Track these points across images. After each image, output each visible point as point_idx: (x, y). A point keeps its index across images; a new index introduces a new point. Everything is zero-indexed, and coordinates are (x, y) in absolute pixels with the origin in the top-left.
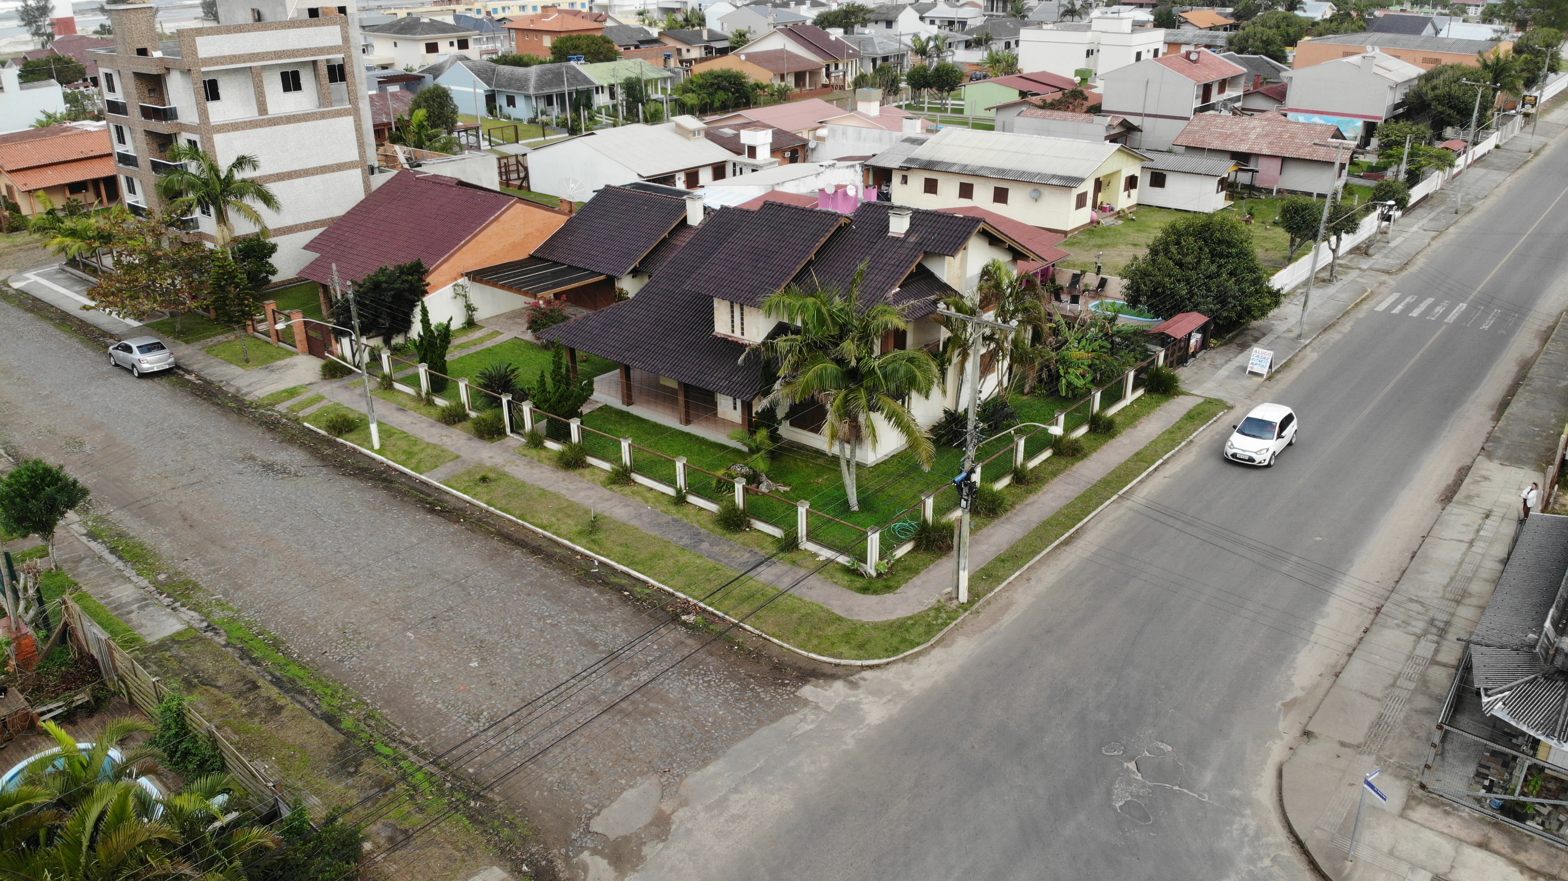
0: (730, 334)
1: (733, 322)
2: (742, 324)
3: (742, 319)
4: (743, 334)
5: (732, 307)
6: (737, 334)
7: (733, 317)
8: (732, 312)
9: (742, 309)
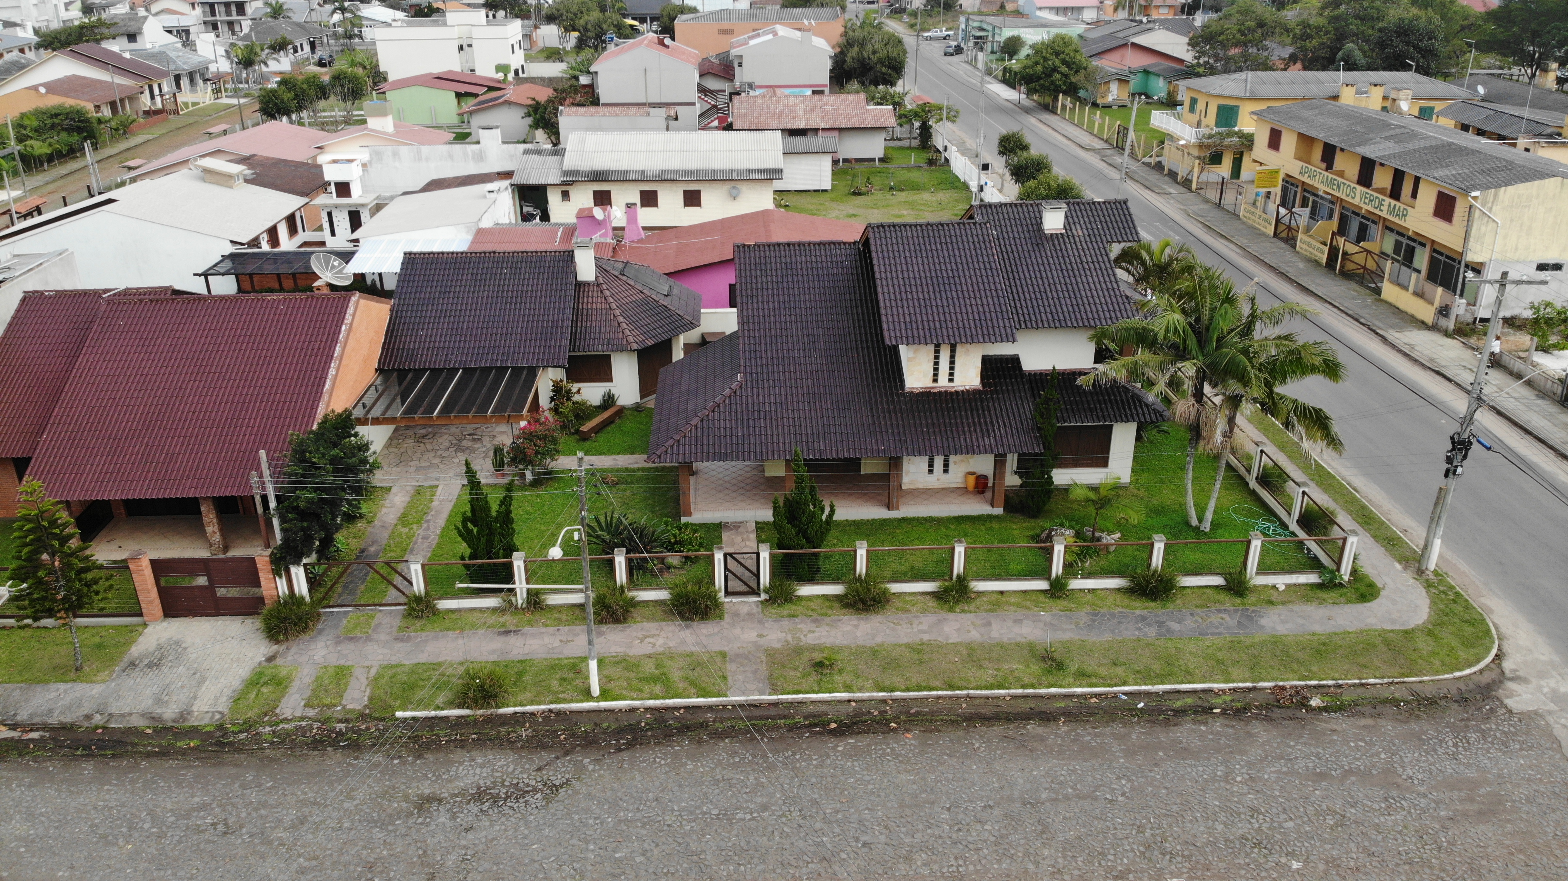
0: (930, 384)
1: (936, 369)
2: (952, 369)
3: (952, 363)
4: (951, 380)
5: (937, 352)
6: (943, 382)
7: (936, 363)
8: (937, 357)
9: (953, 351)
